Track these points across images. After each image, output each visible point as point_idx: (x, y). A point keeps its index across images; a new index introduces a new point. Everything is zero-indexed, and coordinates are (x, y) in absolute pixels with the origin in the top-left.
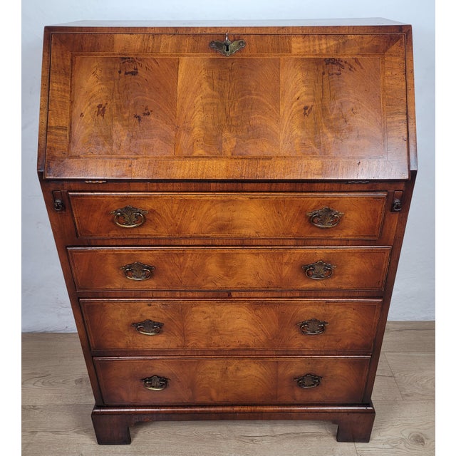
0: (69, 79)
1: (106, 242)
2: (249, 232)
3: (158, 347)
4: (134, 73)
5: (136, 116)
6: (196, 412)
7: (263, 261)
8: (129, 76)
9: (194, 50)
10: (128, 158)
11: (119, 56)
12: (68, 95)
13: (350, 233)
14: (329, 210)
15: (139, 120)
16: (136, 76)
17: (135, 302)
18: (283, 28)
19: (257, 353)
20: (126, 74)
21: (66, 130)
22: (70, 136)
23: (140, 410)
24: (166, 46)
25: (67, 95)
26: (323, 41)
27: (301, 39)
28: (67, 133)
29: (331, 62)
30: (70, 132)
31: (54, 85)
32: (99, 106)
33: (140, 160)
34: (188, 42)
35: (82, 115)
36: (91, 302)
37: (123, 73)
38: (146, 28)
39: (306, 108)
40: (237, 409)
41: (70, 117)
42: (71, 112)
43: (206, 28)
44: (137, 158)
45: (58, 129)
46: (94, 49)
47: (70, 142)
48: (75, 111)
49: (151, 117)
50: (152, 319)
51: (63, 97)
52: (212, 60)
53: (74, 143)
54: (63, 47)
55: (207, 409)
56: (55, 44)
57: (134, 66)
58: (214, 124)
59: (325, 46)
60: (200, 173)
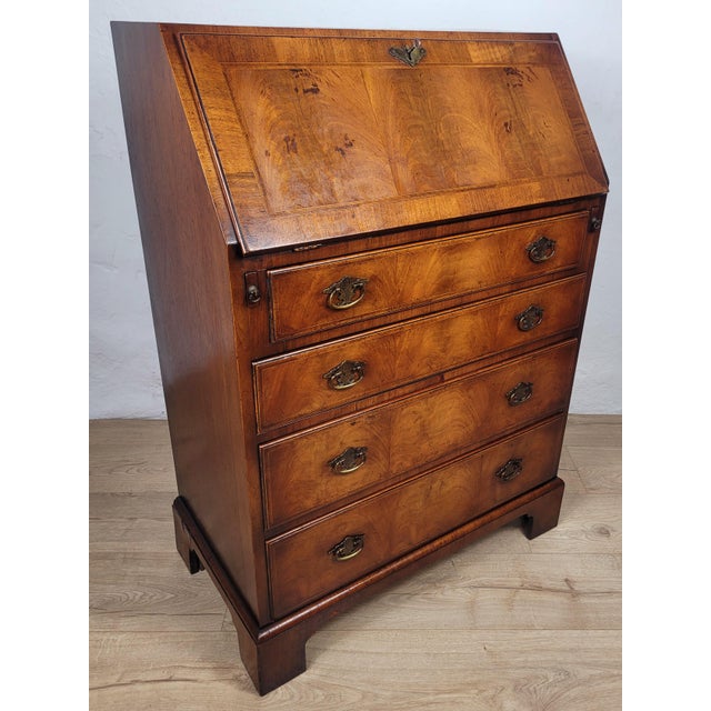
0: (231, 103)
1: (307, 341)
2: (471, 284)
3: (356, 487)
4: (315, 91)
5: (337, 149)
6: (394, 571)
7: (480, 320)
8: (310, 95)
9: (374, 59)
10: (346, 207)
11: (287, 67)
12: (238, 126)
13: (559, 264)
14: (545, 239)
15: (343, 154)
16: (319, 95)
17: (336, 425)
18: (451, 33)
19: (463, 452)
20: (305, 92)
21: (253, 177)
22: (262, 185)
23: (323, 603)
24: (341, 54)
25: (236, 126)
26: (496, 49)
27: (475, 46)
28: (256, 181)
29: (510, 71)
30: (261, 179)
31: (213, 112)
32: (287, 139)
33: (362, 206)
34: (363, 48)
35: (267, 153)
36: (278, 445)
37: (301, 91)
38: (303, 29)
39: (506, 125)
40: (437, 543)
41: (253, 159)
42: (251, 150)
43: (374, 31)
44: (358, 205)
45: (243, 177)
46: (251, 58)
47: (265, 195)
48: (256, 149)
49: (356, 149)
50: (355, 445)
51: (232, 129)
52: (399, 72)
53: (270, 195)
54: (205, 54)
55: (405, 560)
56: (192, 50)
57: (311, 81)
58: (427, 152)
59: (499, 54)
60: (433, 213)
